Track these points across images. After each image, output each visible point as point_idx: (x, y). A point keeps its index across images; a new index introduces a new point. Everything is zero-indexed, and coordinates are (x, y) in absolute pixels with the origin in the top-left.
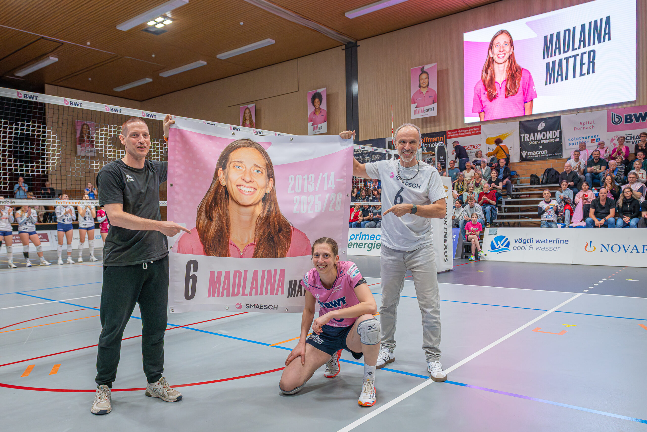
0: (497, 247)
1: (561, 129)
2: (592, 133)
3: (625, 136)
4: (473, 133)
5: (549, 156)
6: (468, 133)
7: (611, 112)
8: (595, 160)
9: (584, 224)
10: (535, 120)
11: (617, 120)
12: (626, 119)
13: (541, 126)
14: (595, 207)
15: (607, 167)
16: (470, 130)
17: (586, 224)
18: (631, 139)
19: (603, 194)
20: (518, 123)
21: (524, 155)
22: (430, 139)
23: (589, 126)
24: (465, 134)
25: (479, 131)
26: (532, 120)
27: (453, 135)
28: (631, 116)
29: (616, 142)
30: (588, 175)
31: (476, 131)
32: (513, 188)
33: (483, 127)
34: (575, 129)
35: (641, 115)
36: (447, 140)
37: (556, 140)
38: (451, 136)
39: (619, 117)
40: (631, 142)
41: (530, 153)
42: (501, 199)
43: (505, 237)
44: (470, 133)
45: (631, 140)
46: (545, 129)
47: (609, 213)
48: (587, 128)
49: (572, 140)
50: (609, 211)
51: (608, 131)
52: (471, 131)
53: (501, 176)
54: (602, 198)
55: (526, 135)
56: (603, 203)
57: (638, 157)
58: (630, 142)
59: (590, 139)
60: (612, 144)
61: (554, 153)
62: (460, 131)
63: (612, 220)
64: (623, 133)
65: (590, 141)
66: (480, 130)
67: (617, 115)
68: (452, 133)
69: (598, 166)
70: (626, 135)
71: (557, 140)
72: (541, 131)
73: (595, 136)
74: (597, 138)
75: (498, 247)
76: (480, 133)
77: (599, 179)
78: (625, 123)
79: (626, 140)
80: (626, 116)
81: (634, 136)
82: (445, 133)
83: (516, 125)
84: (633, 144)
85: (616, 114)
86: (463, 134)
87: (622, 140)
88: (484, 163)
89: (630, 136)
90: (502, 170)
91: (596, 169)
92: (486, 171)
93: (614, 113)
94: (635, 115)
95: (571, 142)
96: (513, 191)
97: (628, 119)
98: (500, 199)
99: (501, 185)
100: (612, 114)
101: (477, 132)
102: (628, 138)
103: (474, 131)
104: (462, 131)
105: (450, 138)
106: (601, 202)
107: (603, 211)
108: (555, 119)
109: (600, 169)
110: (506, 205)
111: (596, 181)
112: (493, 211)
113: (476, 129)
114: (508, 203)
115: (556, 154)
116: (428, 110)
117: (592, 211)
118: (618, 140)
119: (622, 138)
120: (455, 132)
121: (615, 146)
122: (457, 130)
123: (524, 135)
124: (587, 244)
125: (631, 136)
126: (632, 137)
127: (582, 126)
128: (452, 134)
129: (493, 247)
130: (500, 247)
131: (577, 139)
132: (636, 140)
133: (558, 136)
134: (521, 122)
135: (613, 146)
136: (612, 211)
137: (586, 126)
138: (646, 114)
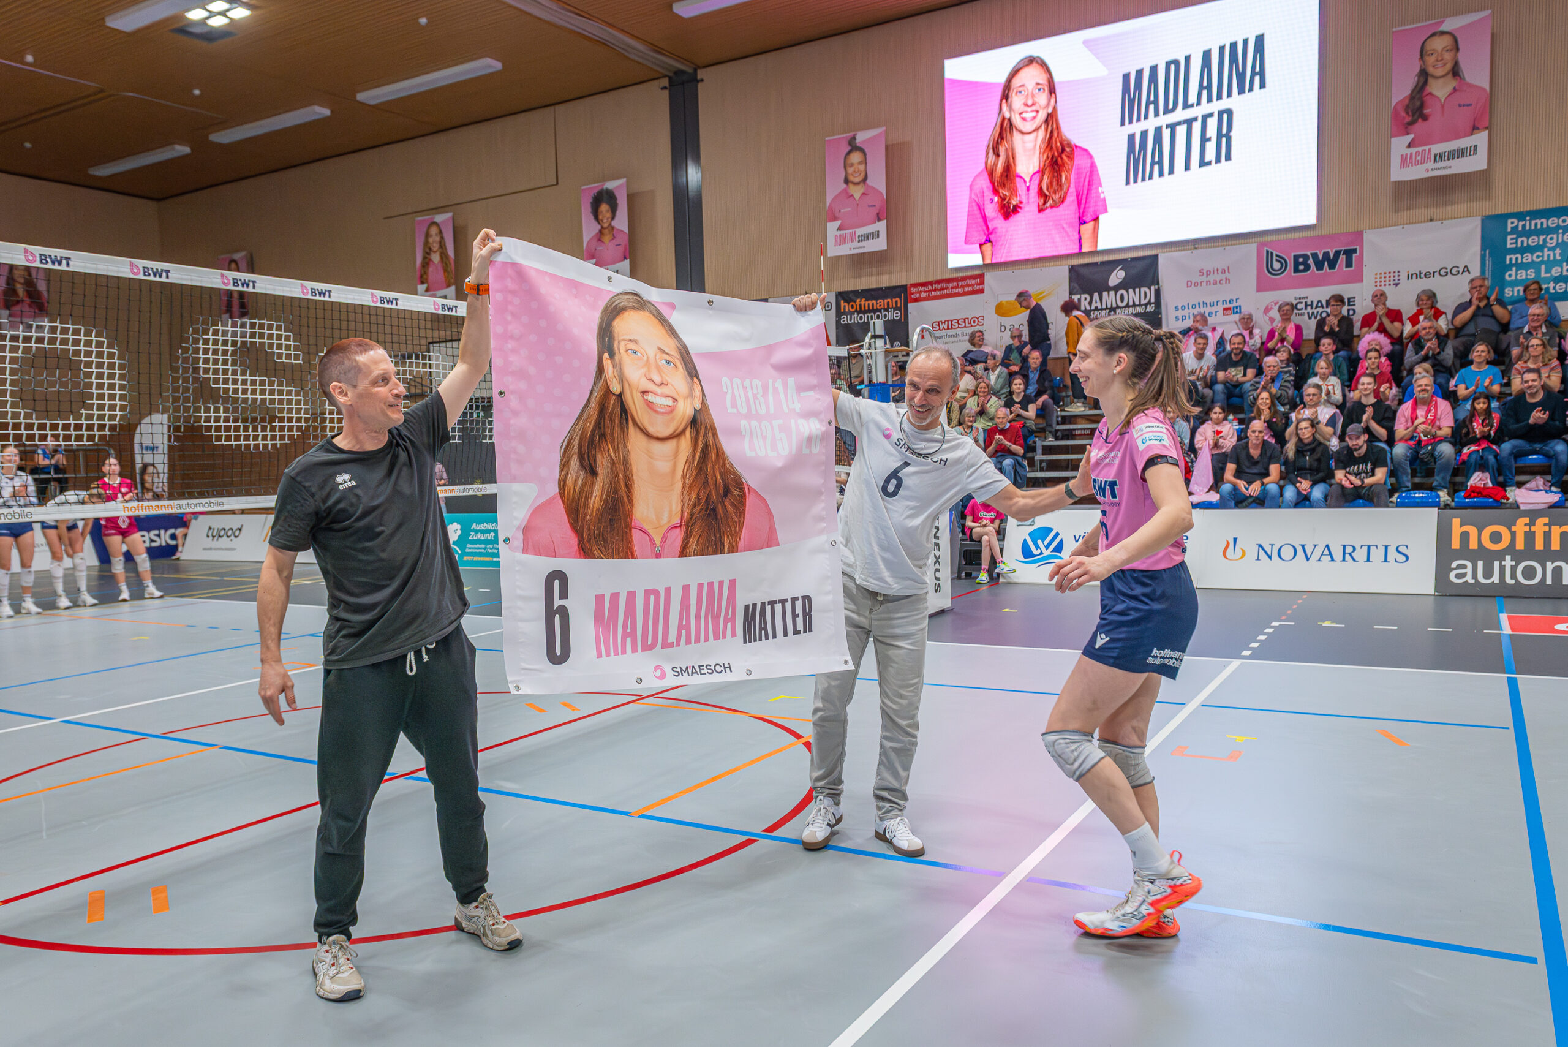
0: (1036, 552)
1: (1158, 283)
2: (1225, 293)
3: (1295, 303)
4: (966, 289)
6: (956, 291)
7: (1266, 248)
8: (1233, 355)
9: (1214, 497)
10: (1103, 263)
11: (1277, 266)
12: (1296, 264)
13: (1117, 277)
14: (1238, 462)
15: (1260, 372)
16: (960, 283)
17: (1221, 497)
18: (1306, 309)
19: (1257, 434)
20: (1066, 269)
22: (871, 302)
23: (1218, 277)
24: (949, 292)
25: (981, 287)
26: (1096, 264)
27: (924, 295)
28: (1306, 257)
29: (1275, 313)
30: (1219, 387)
31: (973, 285)
32: (1057, 417)
33: (989, 277)
34: (1189, 284)
35: (1326, 254)
36: (910, 305)
37: (1148, 310)
38: (918, 295)
39: (1282, 260)
40: (1306, 315)
42: (1035, 442)
43: (1051, 530)
44: (961, 290)
45: (1306, 312)
46: (1124, 285)
47: (1267, 474)
48: (1215, 283)
49: (1183, 308)
50: (1267, 469)
51: (1258, 290)
52: (963, 286)
53: (1032, 389)
54: (1254, 442)
55: (1083, 296)
56: (1255, 453)
57: (1322, 348)
58: (1303, 314)
59: (1220, 308)
60: (1267, 318)
62: (937, 286)
63: (1273, 488)
64: (1289, 295)
65: (1221, 312)
66: (982, 283)
67: (1277, 256)
68: (921, 289)
69: (1239, 368)
70: (1296, 299)
71: (1151, 308)
72: (1116, 289)
73: (1231, 301)
74: (1235, 304)
75: (1038, 552)
76: (982, 291)
77: (1241, 396)
78: (1295, 272)
79: (1295, 311)
80: (1296, 258)
81: (1312, 302)
82: (904, 288)
83: (1061, 273)
84: (1310, 318)
85: (1274, 253)
86: (944, 292)
87: (1287, 310)
88: (995, 359)
89: (1304, 301)
90: (1034, 376)
91: (1236, 375)
92: (998, 377)
93: (1270, 250)
94: (1315, 256)
95: (1180, 313)
96: (1058, 424)
97: (1302, 264)
98: (1030, 441)
99: (1032, 411)
100: (1267, 252)
101: (976, 288)
102: (1299, 306)
103: (968, 286)
104: (942, 285)
105: (916, 300)
106: (1252, 451)
107: (1255, 470)
108: (1147, 261)
109: (1245, 375)
110: (1043, 454)
111: (1235, 400)
112: (1019, 468)
113: (974, 282)
114: (1048, 450)
116: (866, 237)
117: (1231, 467)
118: (1279, 311)
119: (1287, 307)
120: (926, 289)
121: (1272, 323)
122: (931, 283)
123: (1079, 296)
124: (1228, 544)
125: (1306, 303)
126: (1309, 303)
127: (1204, 278)
128: (920, 292)
129: (1027, 553)
130: (1041, 553)
131: (1194, 306)
132: (1315, 311)
133: (1153, 300)
134: (1073, 266)
135: (1269, 323)
136: (1274, 469)
137: (1211, 278)
138: (1337, 253)
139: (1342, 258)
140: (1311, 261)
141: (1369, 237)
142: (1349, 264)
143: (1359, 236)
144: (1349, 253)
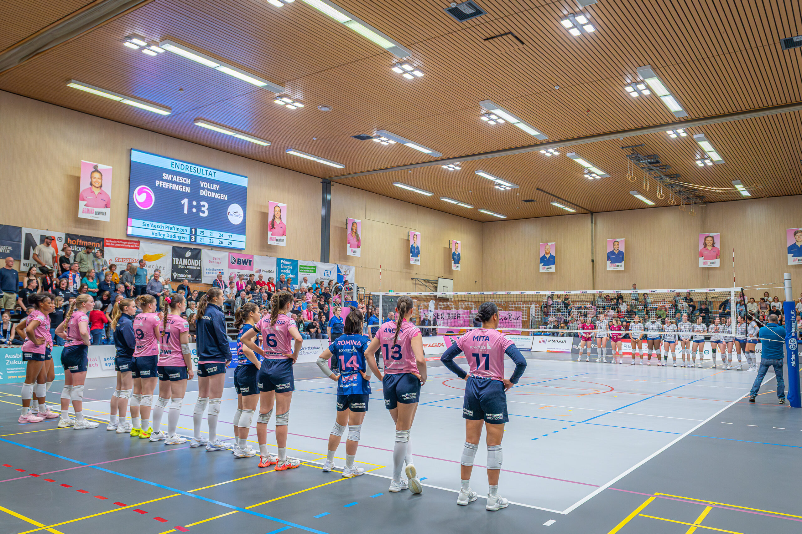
1: (201, 259)
4: (131, 246)
5: (193, 280)
6: (126, 246)
7: (231, 255)
10: (184, 248)
12: (238, 261)
13: (188, 254)
16: (129, 243)
20: (171, 246)
21: (175, 276)
23: (218, 261)
24: (124, 245)
26: (181, 248)
27: (112, 244)
28: (240, 259)
31: (134, 245)
33: (142, 244)
34: (210, 262)
35: (245, 260)
37: (197, 268)
38: (109, 244)
39: (235, 259)
41: (179, 275)
46: (191, 257)
49: (208, 269)
51: (229, 269)
55: (177, 259)
61: (196, 278)
62: (120, 242)
66: (139, 245)
68: (111, 241)
71: (199, 268)
72: (188, 258)
76: (138, 249)
78: (238, 265)
80: (238, 259)
82: (103, 239)
83: (168, 249)
85: (233, 257)
86: (122, 245)
94: (242, 260)
95: (208, 271)
101: (136, 246)
103: (132, 244)
105: (108, 246)
108: (198, 250)
115: (197, 279)
116: (99, 213)
120: (113, 242)
122: (116, 240)
123: (175, 258)
127: (214, 261)
131: (211, 270)
133: (199, 265)
134: (173, 246)
137: (216, 261)
138: (248, 260)
139: (249, 262)
140: (242, 261)
141: (255, 257)
142: (250, 265)
143: (253, 256)
144: (250, 261)
